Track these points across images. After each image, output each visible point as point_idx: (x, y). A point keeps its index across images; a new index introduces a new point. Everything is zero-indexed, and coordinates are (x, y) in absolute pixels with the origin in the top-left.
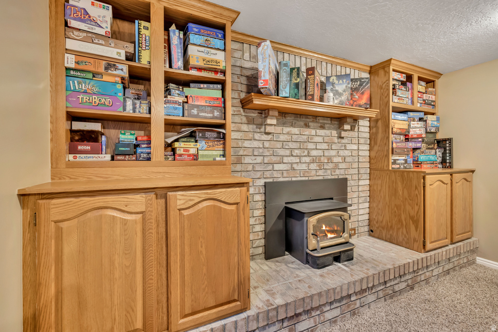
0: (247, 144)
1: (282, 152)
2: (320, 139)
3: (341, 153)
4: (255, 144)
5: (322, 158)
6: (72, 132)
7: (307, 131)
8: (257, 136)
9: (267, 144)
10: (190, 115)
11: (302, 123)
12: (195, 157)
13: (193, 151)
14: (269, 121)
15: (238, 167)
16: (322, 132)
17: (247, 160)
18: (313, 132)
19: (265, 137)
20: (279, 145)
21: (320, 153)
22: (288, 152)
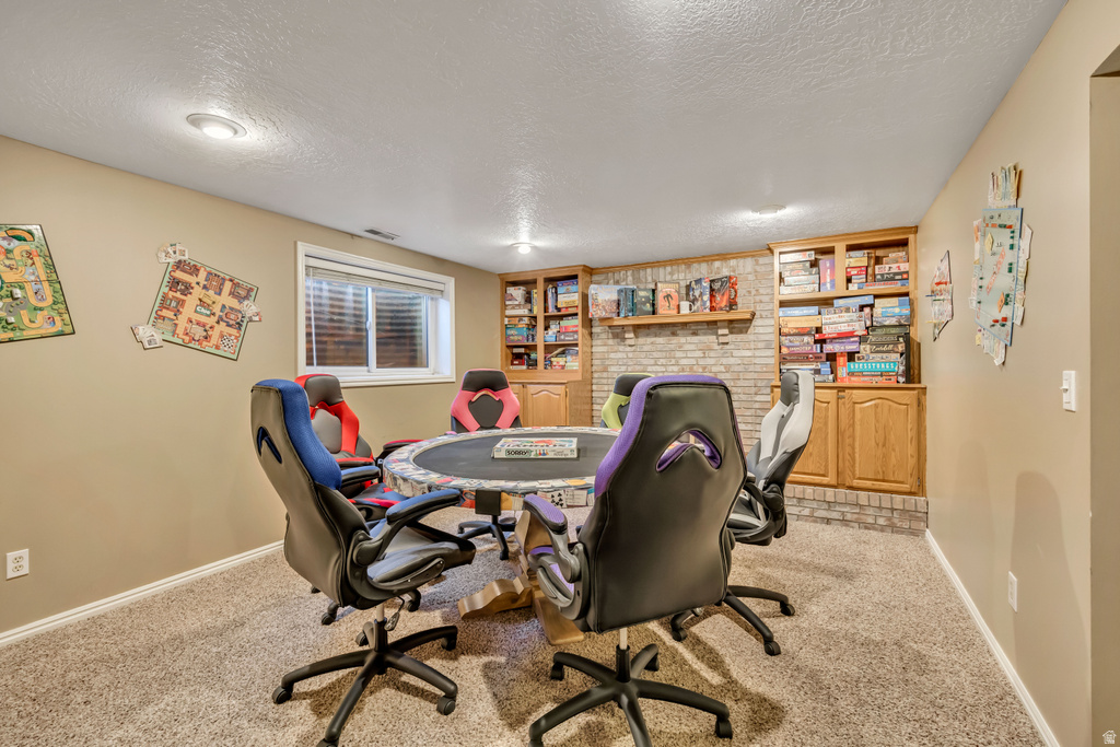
0: (612, 355)
1: (645, 362)
2: (692, 347)
3: (724, 361)
4: (620, 355)
5: (695, 367)
6: (513, 354)
7: (675, 340)
8: (621, 348)
9: (630, 355)
10: (560, 340)
11: (669, 333)
12: (563, 367)
13: (562, 363)
14: (627, 336)
15: (605, 375)
16: (695, 339)
17: (613, 369)
18: (683, 340)
19: (629, 349)
20: (643, 355)
21: (693, 362)
22: (652, 362)
